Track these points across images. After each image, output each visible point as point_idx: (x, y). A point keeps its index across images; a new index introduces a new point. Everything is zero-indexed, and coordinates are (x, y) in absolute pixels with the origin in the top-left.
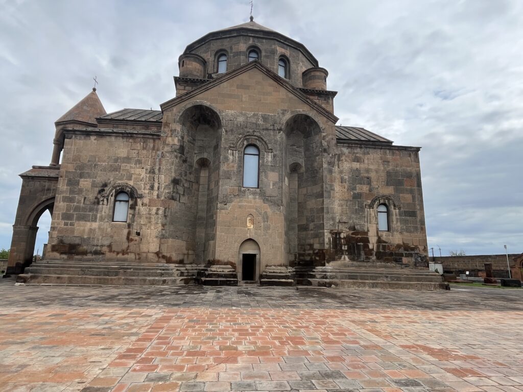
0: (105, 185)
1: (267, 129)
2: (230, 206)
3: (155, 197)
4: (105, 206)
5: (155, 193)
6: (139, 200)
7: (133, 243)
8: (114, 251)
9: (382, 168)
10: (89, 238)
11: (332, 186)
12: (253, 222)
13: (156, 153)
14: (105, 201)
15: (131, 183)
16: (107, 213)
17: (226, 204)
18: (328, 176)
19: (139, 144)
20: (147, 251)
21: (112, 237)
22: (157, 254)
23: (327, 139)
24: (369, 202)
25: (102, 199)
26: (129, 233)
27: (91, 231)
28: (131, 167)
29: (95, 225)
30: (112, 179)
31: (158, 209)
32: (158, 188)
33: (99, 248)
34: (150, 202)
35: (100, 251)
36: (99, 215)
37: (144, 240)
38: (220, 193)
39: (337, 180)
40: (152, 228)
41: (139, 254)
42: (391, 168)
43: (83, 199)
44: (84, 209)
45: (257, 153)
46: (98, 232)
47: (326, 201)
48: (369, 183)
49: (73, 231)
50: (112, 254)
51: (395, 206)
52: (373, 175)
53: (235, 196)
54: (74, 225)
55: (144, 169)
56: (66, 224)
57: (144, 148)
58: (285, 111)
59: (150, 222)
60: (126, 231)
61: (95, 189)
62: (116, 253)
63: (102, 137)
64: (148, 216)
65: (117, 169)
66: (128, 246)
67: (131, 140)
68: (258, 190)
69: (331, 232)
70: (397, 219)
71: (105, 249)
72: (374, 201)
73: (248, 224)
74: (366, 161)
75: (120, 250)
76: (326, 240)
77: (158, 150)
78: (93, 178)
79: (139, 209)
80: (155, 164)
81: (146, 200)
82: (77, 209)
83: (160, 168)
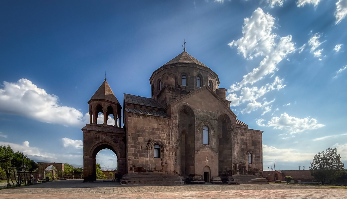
0: (150, 141)
1: (212, 119)
2: (199, 153)
3: (171, 147)
4: (150, 150)
5: (171, 145)
6: (164, 148)
7: (164, 167)
8: (157, 171)
9: (251, 139)
10: (146, 165)
11: (234, 145)
12: (207, 159)
13: (170, 127)
14: (151, 148)
15: (161, 140)
16: (152, 154)
17: (198, 151)
18: (233, 141)
19: (162, 122)
20: (170, 170)
21: (155, 164)
22: (174, 171)
23: (233, 125)
24: (246, 152)
25: (149, 147)
26: (162, 163)
27: (147, 162)
28: (160, 133)
29: (148, 159)
30: (152, 138)
31: (173, 153)
32: (172, 143)
33: (150, 169)
34: (169, 150)
35: (151, 170)
36: (149, 155)
37: (168, 166)
38: (195, 146)
39: (236, 143)
40: (171, 161)
41: (167, 172)
42: (253, 139)
43: (141, 147)
44: (142, 152)
45: (208, 130)
46: (149, 162)
47: (232, 151)
48: (246, 145)
49: (138, 162)
50: (156, 172)
51: (254, 154)
52: (248, 141)
53: (201, 148)
54: (138, 159)
55: (166, 134)
56: (135, 158)
57: (164, 124)
58: (218, 111)
59: (170, 158)
60: (161, 162)
61: (146, 142)
62: (158, 171)
63: (145, 117)
64: (169, 155)
65: (154, 133)
66: (162, 168)
67: (158, 120)
68: (209, 146)
69: (234, 163)
70: (254, 159)
71: (153, 170)
72: (248, 152)
73: (206, 160)
74: (246, 136)
75: (159, 170)
76: (232, 167)
77: (170, 126)
78: (144, 137)
79: (165, 153)
80: (170, 132)
81: (168, 149)
82: (139, 151)
83: (172, 134)
